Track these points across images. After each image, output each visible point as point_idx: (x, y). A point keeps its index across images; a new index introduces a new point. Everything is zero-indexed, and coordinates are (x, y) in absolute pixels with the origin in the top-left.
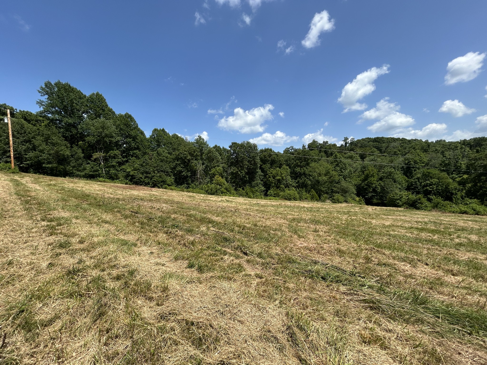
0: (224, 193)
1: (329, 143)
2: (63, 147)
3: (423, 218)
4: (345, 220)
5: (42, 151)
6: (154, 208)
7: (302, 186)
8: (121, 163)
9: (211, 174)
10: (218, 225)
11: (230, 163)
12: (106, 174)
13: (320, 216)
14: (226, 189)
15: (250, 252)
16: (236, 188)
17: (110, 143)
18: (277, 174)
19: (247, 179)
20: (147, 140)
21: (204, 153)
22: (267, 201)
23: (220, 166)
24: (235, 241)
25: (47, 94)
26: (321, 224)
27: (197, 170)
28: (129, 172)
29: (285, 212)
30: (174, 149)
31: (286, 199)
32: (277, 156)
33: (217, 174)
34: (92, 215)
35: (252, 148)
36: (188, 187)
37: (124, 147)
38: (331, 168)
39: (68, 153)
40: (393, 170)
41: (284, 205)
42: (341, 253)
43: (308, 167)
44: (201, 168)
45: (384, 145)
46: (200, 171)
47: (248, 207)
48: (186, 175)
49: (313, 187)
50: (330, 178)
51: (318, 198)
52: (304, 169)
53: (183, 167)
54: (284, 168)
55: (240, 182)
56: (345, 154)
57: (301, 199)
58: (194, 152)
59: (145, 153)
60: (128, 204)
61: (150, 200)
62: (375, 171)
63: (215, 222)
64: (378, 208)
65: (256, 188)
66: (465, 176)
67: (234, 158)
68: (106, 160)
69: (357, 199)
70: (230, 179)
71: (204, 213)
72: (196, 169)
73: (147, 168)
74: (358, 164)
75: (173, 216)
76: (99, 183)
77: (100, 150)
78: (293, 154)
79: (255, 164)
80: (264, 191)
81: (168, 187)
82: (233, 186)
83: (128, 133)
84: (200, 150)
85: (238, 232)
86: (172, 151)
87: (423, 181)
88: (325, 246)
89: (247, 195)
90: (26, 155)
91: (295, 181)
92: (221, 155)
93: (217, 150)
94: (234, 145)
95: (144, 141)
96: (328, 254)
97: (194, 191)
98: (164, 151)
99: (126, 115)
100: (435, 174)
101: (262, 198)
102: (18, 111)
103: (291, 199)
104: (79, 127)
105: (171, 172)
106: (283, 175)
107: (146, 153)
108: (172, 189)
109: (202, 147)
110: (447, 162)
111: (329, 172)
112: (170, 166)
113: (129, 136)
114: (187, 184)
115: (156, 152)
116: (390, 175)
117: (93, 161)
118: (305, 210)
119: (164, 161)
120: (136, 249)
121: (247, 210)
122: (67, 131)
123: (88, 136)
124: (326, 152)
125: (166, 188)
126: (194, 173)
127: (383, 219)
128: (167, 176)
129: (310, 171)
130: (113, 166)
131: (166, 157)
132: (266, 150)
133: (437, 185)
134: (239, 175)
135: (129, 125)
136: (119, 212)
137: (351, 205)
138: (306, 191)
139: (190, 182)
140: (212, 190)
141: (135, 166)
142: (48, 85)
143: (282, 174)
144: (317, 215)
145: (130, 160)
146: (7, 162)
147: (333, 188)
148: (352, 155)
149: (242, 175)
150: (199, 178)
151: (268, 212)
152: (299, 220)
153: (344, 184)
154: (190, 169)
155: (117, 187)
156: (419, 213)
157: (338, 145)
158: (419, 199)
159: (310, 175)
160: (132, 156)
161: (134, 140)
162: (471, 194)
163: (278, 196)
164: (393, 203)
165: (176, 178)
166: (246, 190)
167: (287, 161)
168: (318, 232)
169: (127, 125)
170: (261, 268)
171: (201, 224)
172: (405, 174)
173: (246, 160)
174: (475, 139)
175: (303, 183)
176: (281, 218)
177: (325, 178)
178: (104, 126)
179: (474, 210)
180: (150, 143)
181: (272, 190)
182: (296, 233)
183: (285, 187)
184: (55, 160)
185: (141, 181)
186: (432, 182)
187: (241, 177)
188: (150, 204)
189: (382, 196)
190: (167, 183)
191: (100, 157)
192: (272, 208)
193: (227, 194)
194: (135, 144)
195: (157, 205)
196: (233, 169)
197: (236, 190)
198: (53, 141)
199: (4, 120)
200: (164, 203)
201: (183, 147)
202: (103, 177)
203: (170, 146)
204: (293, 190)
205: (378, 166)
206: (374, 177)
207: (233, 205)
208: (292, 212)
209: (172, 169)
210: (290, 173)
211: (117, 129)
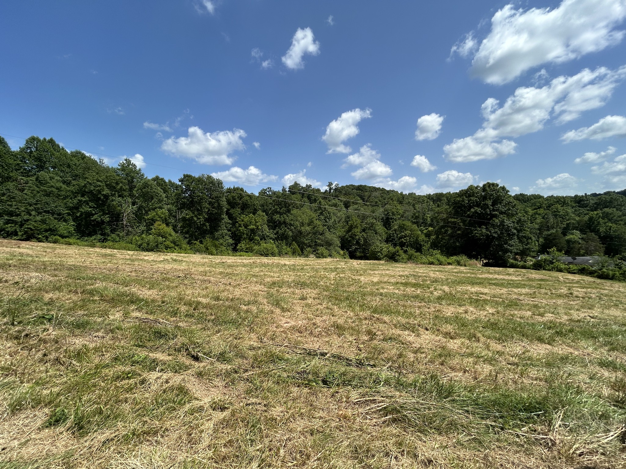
0: (170, 248)
1: (313, 187)
3: (403, 271)
4: (334, 280)
6: (6, 281)
7: (281, 238)
9: (148, 219)
10: (149, 306)
11: (181, 204)
13: (305, 277)
14: (174, 242)
15: (204, 354)
16: (190, 241)
18: (250, 223)
19: (207, 228)
20: (14, 155)
21: (135, 187)
22: (236, 258)
23: (164, 208)
24: (176, 336)
26: (308, 286)
27: (123, 213)
29: (262, 274)
30: (75, 177)
31: (262, 255)
32: (251, 198)
33: (158, 219)
35: (214, 185)
36: (105, 239)
38: (315, 216)
40: (375, 221)
41: (260, 262)
42: (339, 329)
43: (288, 215)
44: (129, 210)
45: (367, 193)
46: (128, 214)
47: (207, 269)
48: (99, 219)
49: (295, 239)
50: (314, 228)
51: (301, 253)
52: (284, 217)
53: (94, 207)
54: (259, 215)
55: (196, 232)
56: (329, 201)
57: (280, 254)
58: (117, 184)
61: (3, 266)
62: (359, 221)
63: (143, 300)
64: (362, 262)
65: (221, 241)
66: (430, 229)
67: (187, 197)
69: (342, 252)
70: (180, 228)
71: (126, 284)
72: (120, 210)
73: (11, 206)
74: (342, 213)
78: (270, 196)
79: (220, 207)
80: (231, 245)
81: (62, 240)
82: (186, 238)
84: (129, 181)
85: (186, 316)
86: (70, 179)
87: (399, 233)
88: (318, 320)
89: (207, 251)
91: (273, 232)
92: (165, 191)
93: (159, 184)
94: (187, 179)
95: (7, 156)
96: (323, 333)
97: (116, 245)
98: (52, 178)
100: (408, 226)
101: (229, 254)
103: (268, 255)
105: (69, 214)
106: (258, 224)
107: (10, 178)
108: (68, 244)
109: (133, 178)
110: (417, 215)
111: (312, 222)
112: (66, 204)
114: (101, 234)
115: (34, 178)
116: (372, 226)
118: (287, 269)
119: (51, 195)
121: (205, 273)
124: (309, 197)
125: (55, 242)
126: (116, 217)
127: (371, 275)
128: (59, 221)
129: (292, 220)
131: (57, 189)
132: (235, 189)
133: (410, 236)
134: (195, 222)
137: (336, 260)
138: (287, 245)
139: (108, 231)
140: (148, 244)
143: (256, 222)
144: (302, 274)
147: (317, 240)
148: (337, 203)
149: (200, 222)
150: (126, 226)
151: (237, 274)
152: (280, 284)
153: (328, 236)
154: (109, 211)
156: (398, 265)
157: (322, 190)
158: (398, 252)
159: (291, 225)
162: (434, 245)
163: (252, 251)
164: (374, 257)
165: (79, 224)
166: (205, 244)
167: (263, 206)
168: (306, 300)
170: (224, 383)
171: (113, 307)
172: (385, 225)
173: (206, 202)
174: (436, 194)
175: (283, 234)
176: (256, 282)
177: (308, 228)
179: (439, 261)
180: (21, 161)
181: (244, 244)
182: (277, 304)
183: (261, 240)
186: (406, 234)
187: (198, 225)
189: (364, 249)
190: (59, 233)
192: (243, 269)
193: (175, 249)
195: (16, 276)
196: (186, 214)
197: (190, 244)
201: (94, 174)
203: (68, 170)
204: (271, 243)
205: (361, 217)
206: (357, 228)
207: (183, 268)
208: (271, 272)
210: (267, 221)
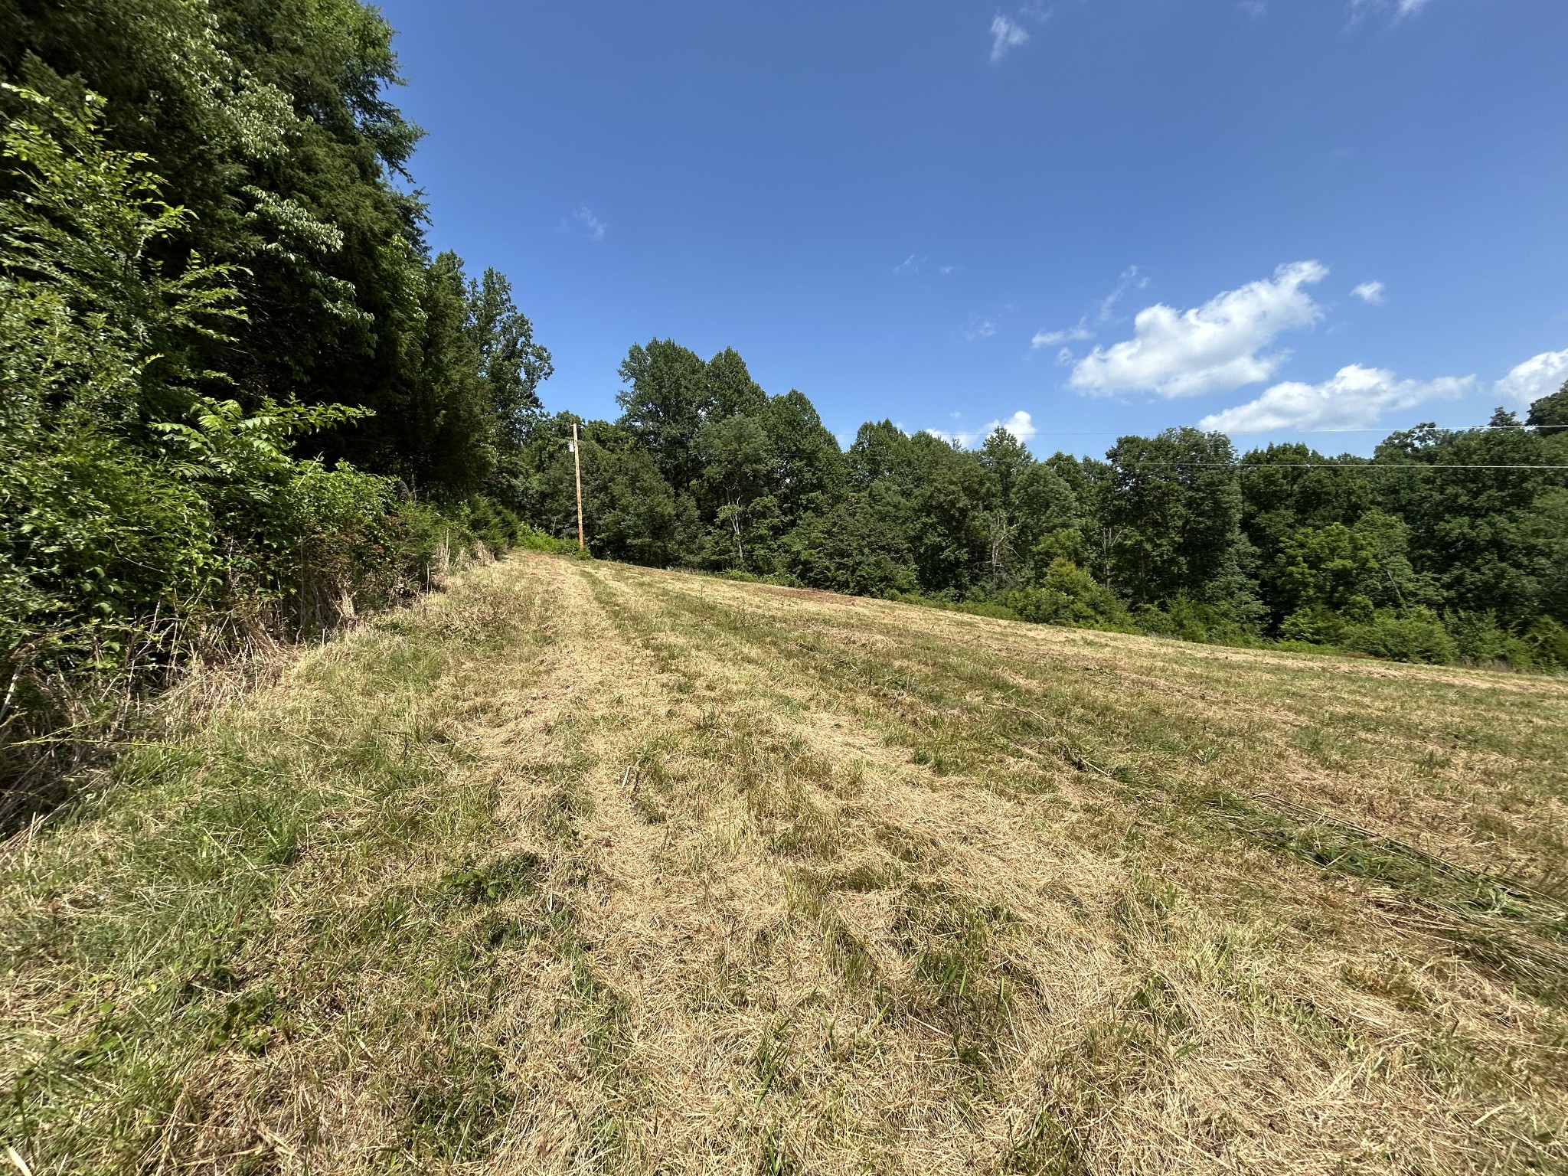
0: (1085, 618)
2: (661, 497)
5: (624, 510)
6: (854, 642)
7: (1479, 600)
8: (779, 527)
9: (1039, 553)
10: (1021, 695)
11: (1112, 512)
12: (746, 559)
14: (1093, 605)
15: (1093, 764)
16: (1134, 603)
17: (754, 476)
18: (1333, 551)
19: (1180, 569)
20: (844, 460)
21: (1013, 484)
23: (1072, 526)
25: (633, 375)
27: (991, 543)
28: (799, 552)
32: (1336, 471)
33: (1060, 551)
34: (723, 645)
35: (1203, 451)
36: (961, 595)
37: (787, 487)
39: (670, 510)
43: (1518, 513)
44: (1003, 535)
46: (1000, 545)
48: (953, 557)
49: (1553, 604)
52: (1492, 525)
53: (945, 535)
54: (1372, 524)
55: (1151, 580)
57: (1469, 655)
58: (981, 483)
59: (837, 499)
60: (794, 630)
61: (846, 625)
63: (1014, 688)
65: (1224, 605)
67: (1126, 493)
68: (745, 522)
70: (1112, 570)
71: (991, 664)
72: (986, 538)
73: (842, 541)
75: (897, 664)
76: (731, 582)
77: (734, 496)
78: (1430, 457)
79: (1220, 511)
80: (1260, 618)
81: (901, 596)
82: (1125, 596)
83: (795, 445)
84: (1002, 474)
86: (912, 486)
89: (1181, 630)
90: (600, 519)
91: (1437, 580)
92: (1075, 485)
93: (1061, 472)
94: (1129, 446)
95: (837, 463)
97: (980, 607)
98: (888, 489)
99: (790, 395)
101: (1249, 641)
102: (587, 424)
103: (1406, 655)
104: (692, 443)
105: (909, 550)
106: (1364, 554)
107: (841, 497)
108: (908, 602)
109: (1009, 466)
112: (906, 532)
113: (797, 454)
114: (956, 587)
115: (865, 493)
117: (718, 526)
119: (887, 518)
120: (806, 714)
121: (1149, 671)
122: (668, 457)
123: (709, 463)
125: (892, 599)
126: (980, 551)
128: (897, 563)
129: (1536, 533)
130: (762, 538)
131: (895, 506)
132: (1274, 455)
134: (1148, 555)
135: (799, 424)
136: (774, 644)
138: (1503, 625)
139: (966, 580)
140: (1038, 608)
141: (813, 535)
142: (635, 354)
143: (1358, 548)
145: (801, 518)
146: (572, 537)
149: (1161, 555)
150: (997, 568)
154: (968, 540)
155: (770, 591)
159: (1531, 551)
160: (806, 509)
161: (810, 464)
163: (1333, 638)
165: (923, 568)
166: (1174, 611)
167: (1396, 492)
169: (794, 424)
173: (1179, 500)
175: (1488, 587)
178: (741, 435)
180: (853, 467)
181: (1304, 616)
183: (1378, 605)
184: (647, 529)
185: (827, 579)
187: (1155, 562)
188: (844, 633)
190: (896, 584)
191: (733, 516)
192: (1268, 676)
193: (1097, 622)
194: (814, 474)
195: (862, 637)
196: (1126, 535)
197: (1134, 611)
198: (645, 485)
199: (567, 448)
200: (881, 632)
201: (945, 471)
202: (738, 567)
203: (907, 470)
204: (1422, 616)
207: (1100, 656)
209: (912, 540)
210: (1408, 541)
211: (770, 438)
